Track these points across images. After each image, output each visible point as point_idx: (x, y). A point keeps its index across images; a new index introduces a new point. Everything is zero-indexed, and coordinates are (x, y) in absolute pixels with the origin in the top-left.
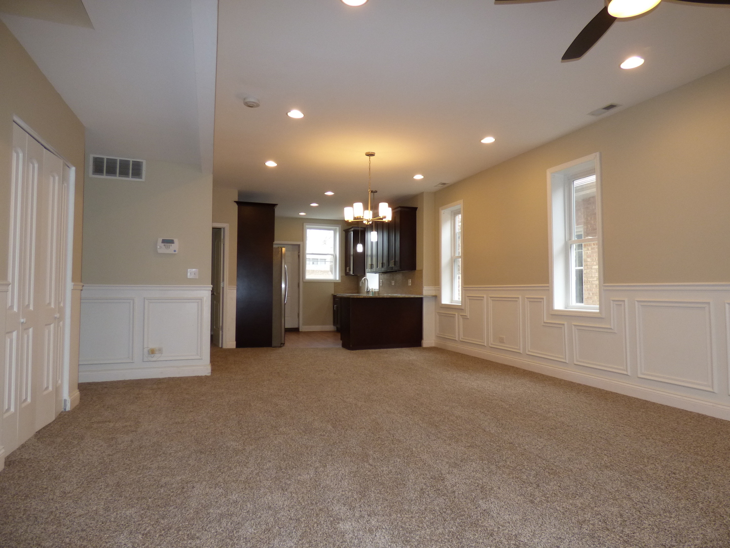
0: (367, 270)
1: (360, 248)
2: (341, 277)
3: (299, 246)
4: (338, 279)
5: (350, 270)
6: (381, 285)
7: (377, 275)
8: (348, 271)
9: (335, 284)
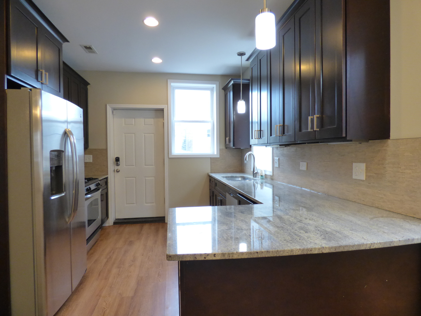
0: (252, 141)
1: (241, 107)
2: (221, 150)
3: (162, 110)
4: (215, 153)
5: (230, 141)
6: (277, 165)
7: (269, 149)
8: (227, 143)
9: (212, 160)
